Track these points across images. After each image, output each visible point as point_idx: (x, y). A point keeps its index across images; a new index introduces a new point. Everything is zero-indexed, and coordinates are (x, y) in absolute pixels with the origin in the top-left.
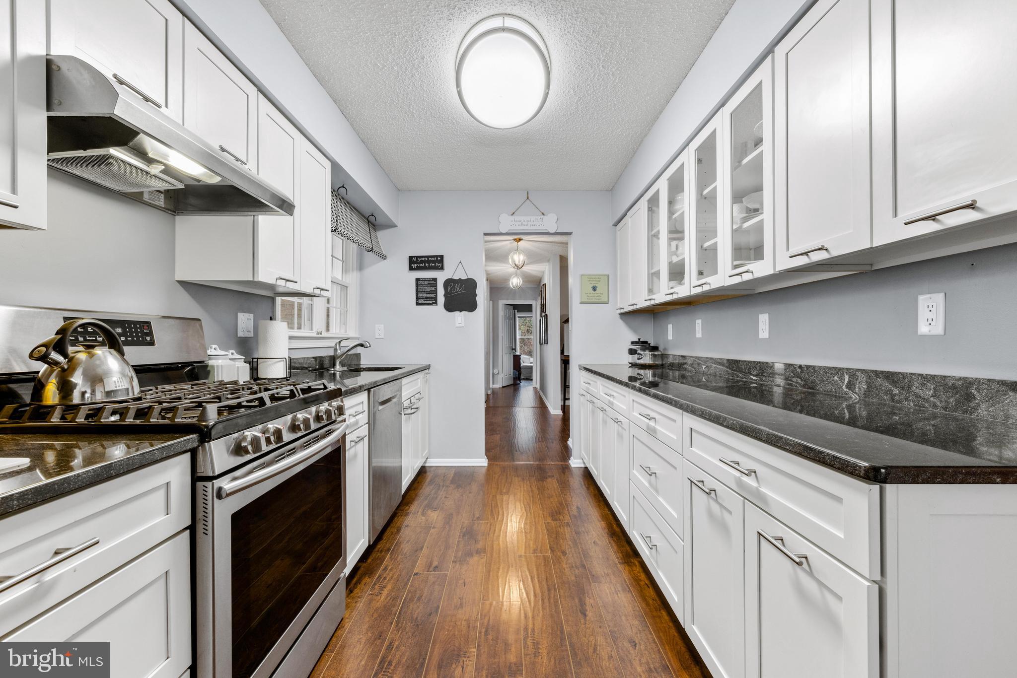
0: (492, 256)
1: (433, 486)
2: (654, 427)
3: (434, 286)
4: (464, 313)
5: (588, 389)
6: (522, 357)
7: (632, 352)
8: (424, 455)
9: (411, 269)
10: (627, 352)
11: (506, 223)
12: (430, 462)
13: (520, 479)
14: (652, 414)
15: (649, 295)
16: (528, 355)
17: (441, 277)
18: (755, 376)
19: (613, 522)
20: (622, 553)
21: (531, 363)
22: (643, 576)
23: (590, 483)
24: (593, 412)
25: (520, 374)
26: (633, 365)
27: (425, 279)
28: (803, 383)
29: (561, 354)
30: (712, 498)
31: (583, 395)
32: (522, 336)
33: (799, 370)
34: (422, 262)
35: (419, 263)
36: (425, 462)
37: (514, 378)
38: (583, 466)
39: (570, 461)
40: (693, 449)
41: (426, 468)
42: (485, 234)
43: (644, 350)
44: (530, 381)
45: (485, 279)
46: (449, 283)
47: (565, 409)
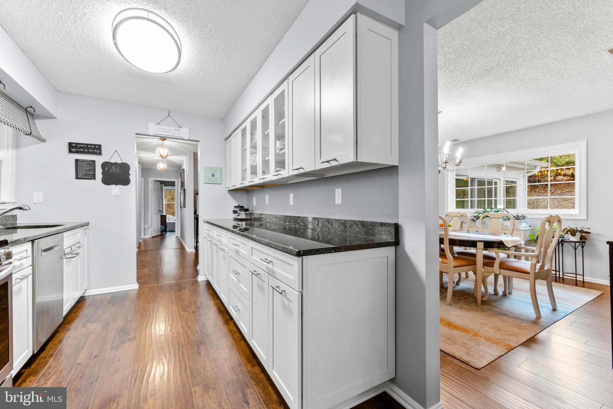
0: (141, 147)
1: (92, 308)
2: (238, 250)
3: (93, 166)
4: (119, 186)
5: (208, 233)
6: (167, 216)
7: (235, 212)
8: (83, 288)
9: (70, 151)
10: (232, 212)
11: (153, 129)
12: (88, 293)
13: (162, 293)
14: (238, 243)
15: (242, 181)
16: (172, 215)
17: (99, 160)
18: (288, 222)
19: (221, 306)
20: (224, 320)
21: (174, 220)
22: (234, 328)
23: (209, 288)
24: (211, 247)
25: (166, 228)
26: (236, 219)
27: (84, 160)
28: (304, 225)
29: (194, 214)
30: (258, 277)
31: (206, 238)
32: (168, 202)
33: (302, 219)
34: (81, 148)
35: (78, 148)
36: (84, 293)
37: (161, 231)
38: (206, 279)
39: (198, 278)
40: (253, 257)
41: (85, 297)
42: (137, 134)
43: (241, 211)
44: (173, 232)
45: (137, 162)
46: (105, 165)
47: (197, 248)
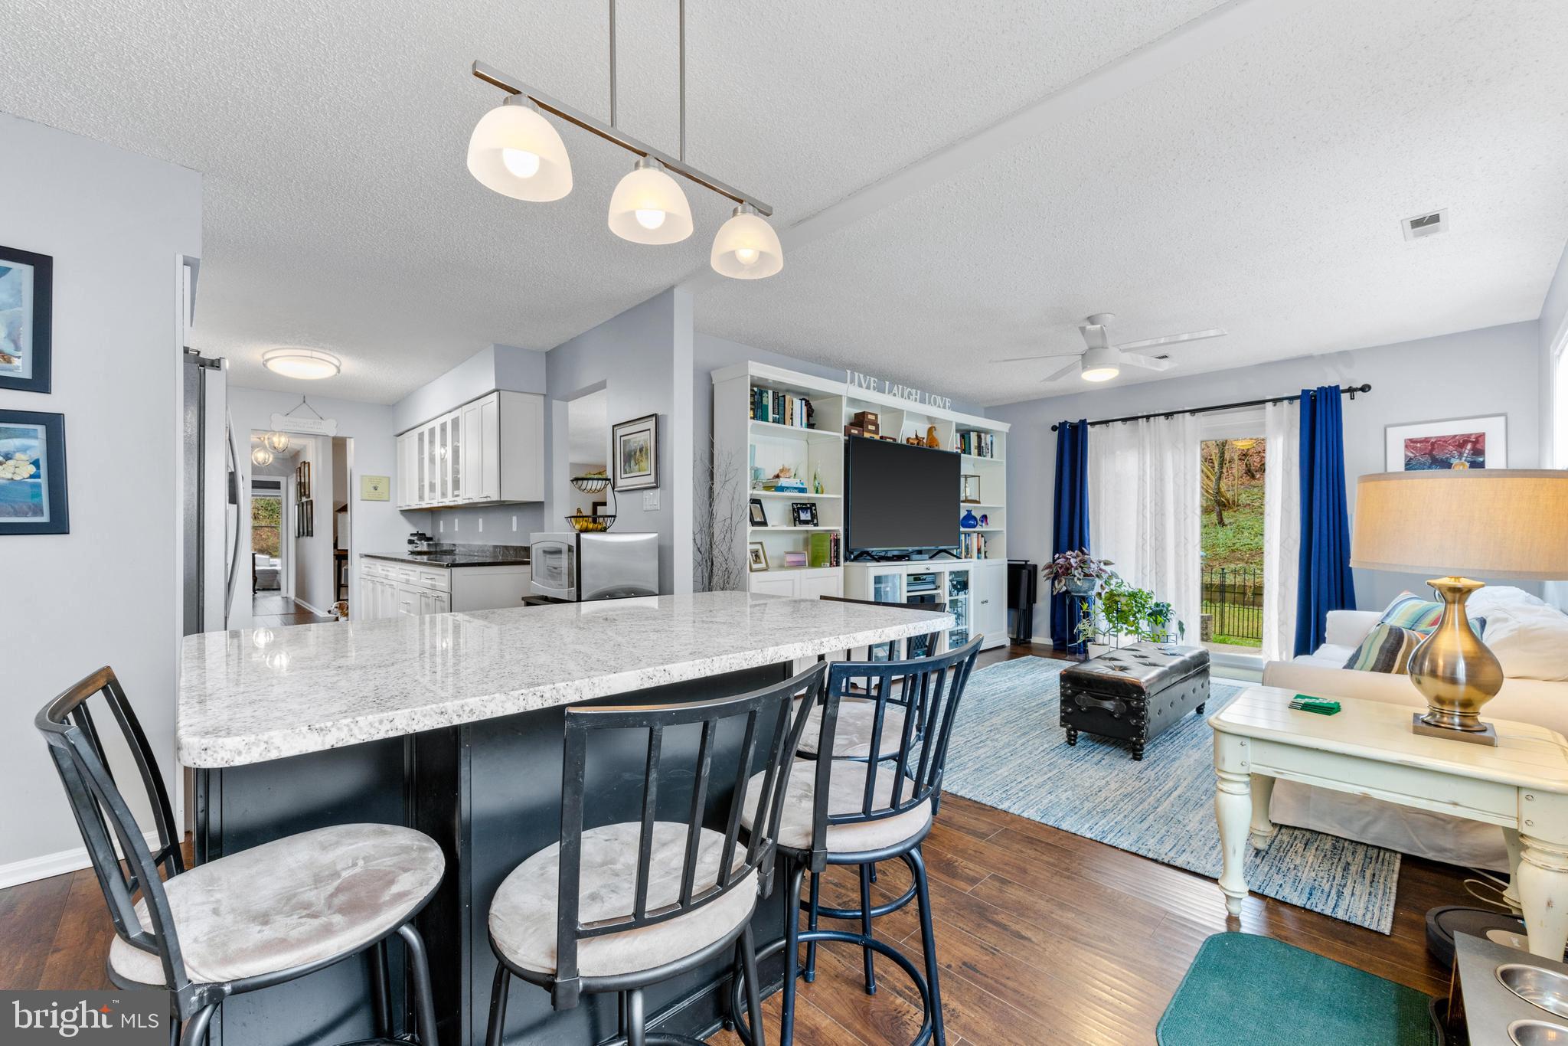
5: (368, 572)
6: (257, 556)
7: (411, 542)
10: (407, 542)
11: (280, 422)
14: (407, 572)
26: (413, 553)
29: (334, 550)
31: (363, 579)
43: (420, 539)
